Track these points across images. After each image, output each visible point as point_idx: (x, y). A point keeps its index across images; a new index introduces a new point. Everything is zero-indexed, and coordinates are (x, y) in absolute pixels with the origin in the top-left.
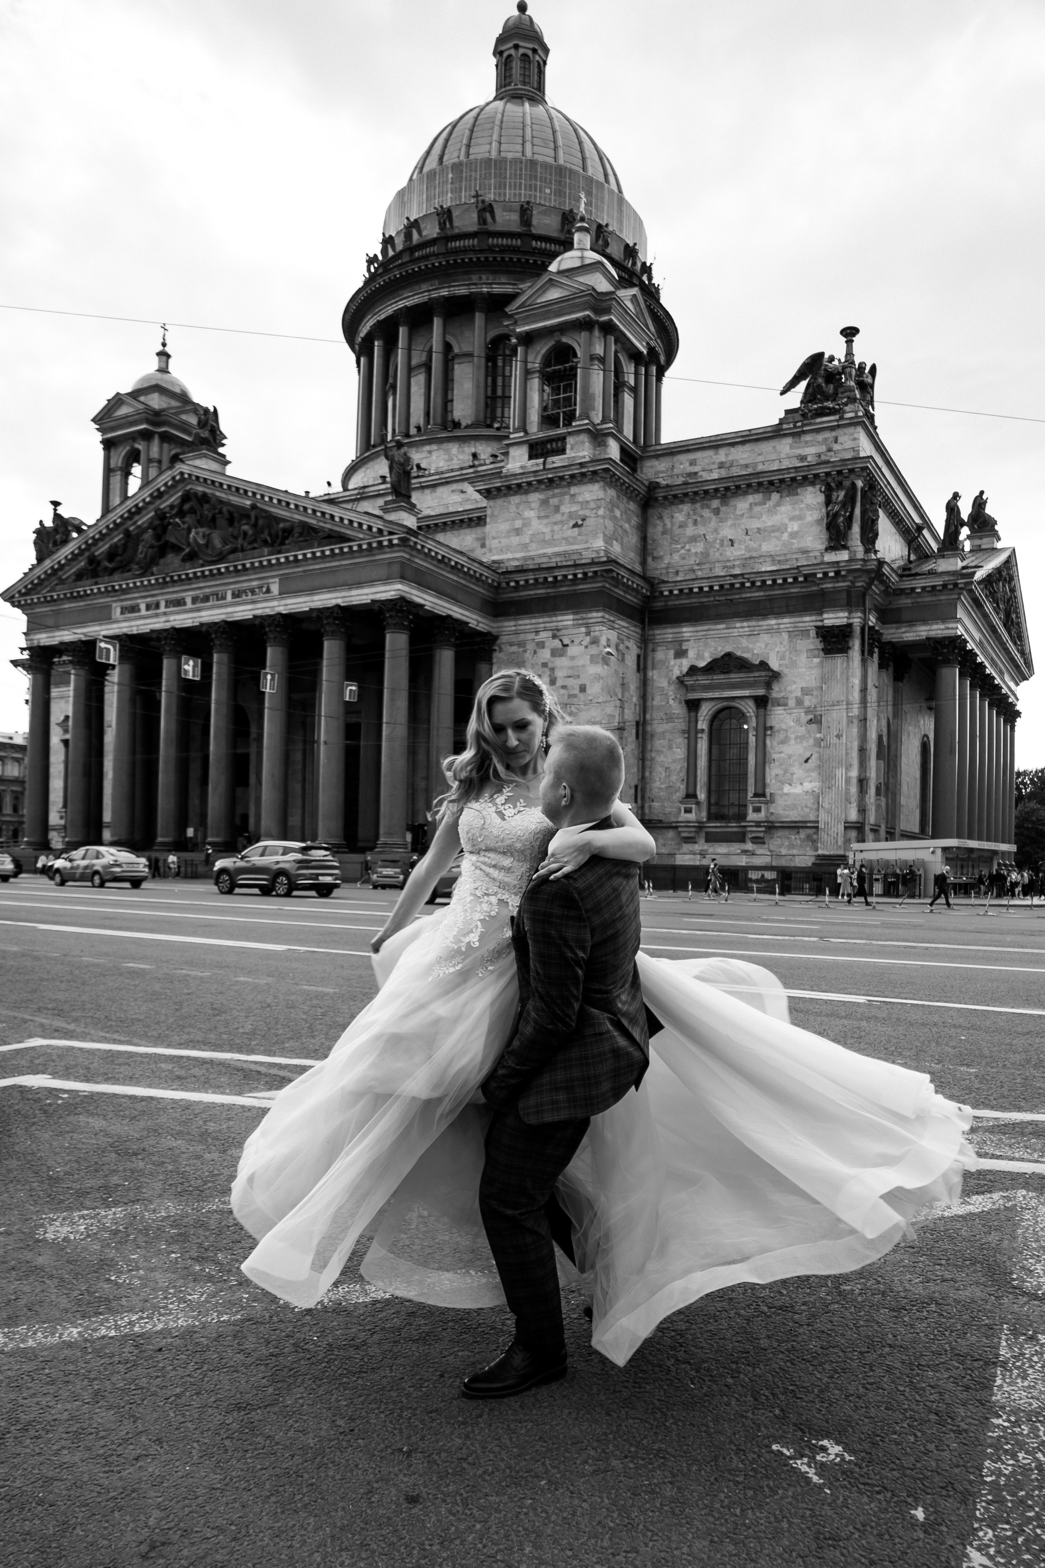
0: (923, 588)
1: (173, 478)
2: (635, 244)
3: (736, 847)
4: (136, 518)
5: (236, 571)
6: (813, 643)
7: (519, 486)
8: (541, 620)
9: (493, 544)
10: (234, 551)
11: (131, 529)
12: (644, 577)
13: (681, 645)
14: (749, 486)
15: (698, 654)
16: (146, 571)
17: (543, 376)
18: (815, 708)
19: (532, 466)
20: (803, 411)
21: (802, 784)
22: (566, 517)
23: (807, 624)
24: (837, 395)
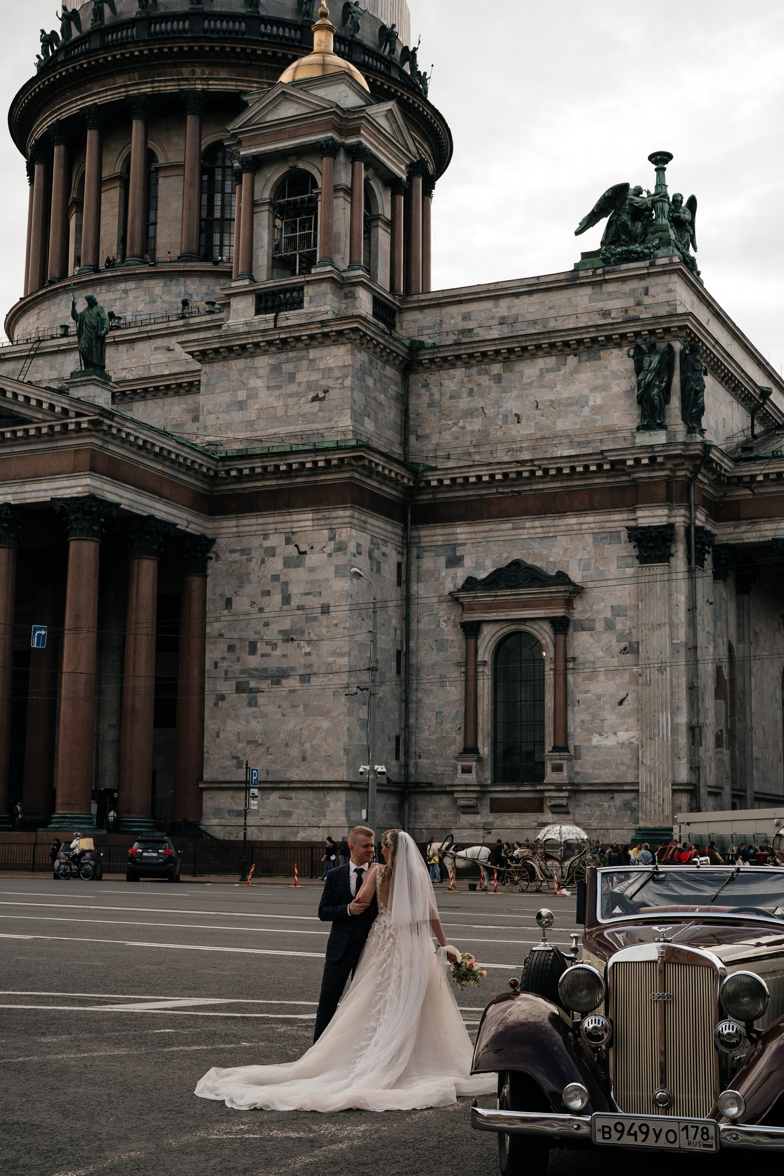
0: (766, 476)
3: (530, 819)
6: (626, 547)
7: (243, 347)
8: (271, 520)
9: (211, 420)
12: (405, 464)
13: (454, 550)
14: (538, 347)
15: (477, 563)
17: (274, 210)
18: (630, 633)
19: (260, 322)
20: (603, 255)
21: (615, 733)
22: (302, 388)
23: (617, 524)
24: (646, 236)
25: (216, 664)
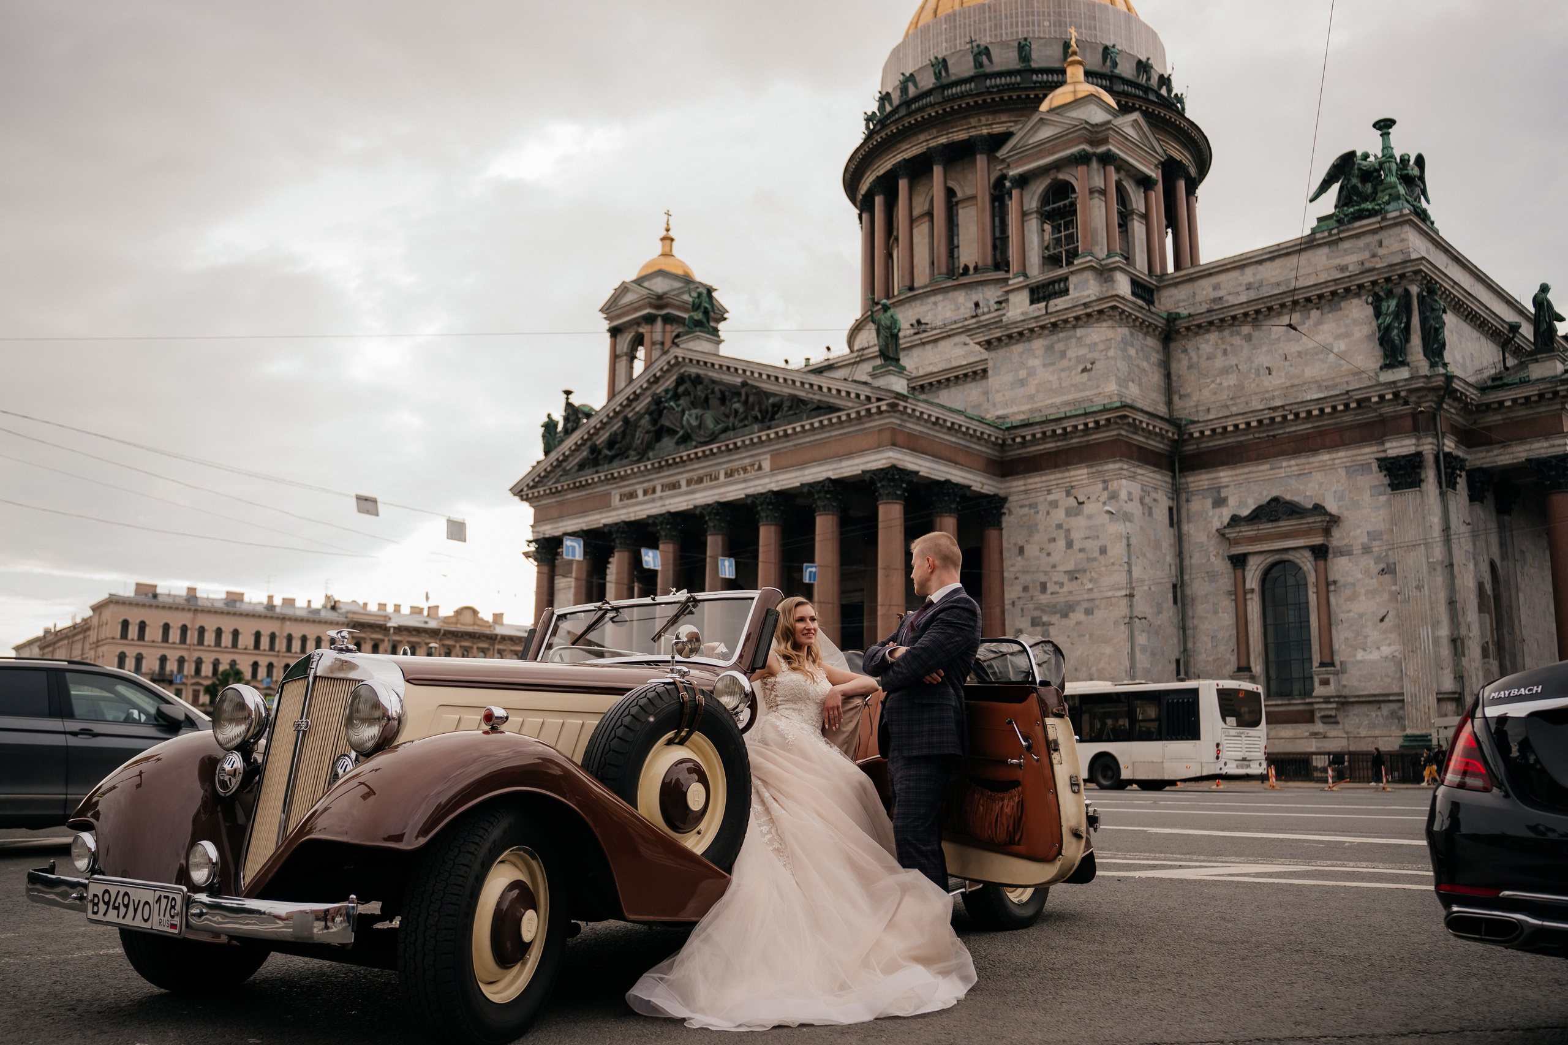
0: (1514, 401)
1: (669, 363)
2: (1148, 59)
3: (1303, 729)
4: (634, 404)
5: (729, 450)
6: (1378, 478)
7: (1021, 334)
8: (1052, 477)
9: (998, 398)
10: (725, 430)
11: (630, 415)
12: (1168, 420)
13: (1219, 492)
14: (1283, 306)
15: (1240, 502)
16: (642, 456)
17: (1042, 216)
18: (1387, 555)
19: (1034, 311)
20: (1337, 216)
21: (1378, 648)
22: (1073, 362)
23: (1368, 457)
24: (1377, 194)
25: (1013, 603)
